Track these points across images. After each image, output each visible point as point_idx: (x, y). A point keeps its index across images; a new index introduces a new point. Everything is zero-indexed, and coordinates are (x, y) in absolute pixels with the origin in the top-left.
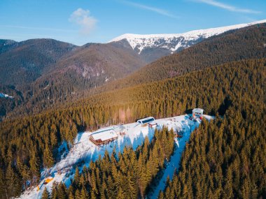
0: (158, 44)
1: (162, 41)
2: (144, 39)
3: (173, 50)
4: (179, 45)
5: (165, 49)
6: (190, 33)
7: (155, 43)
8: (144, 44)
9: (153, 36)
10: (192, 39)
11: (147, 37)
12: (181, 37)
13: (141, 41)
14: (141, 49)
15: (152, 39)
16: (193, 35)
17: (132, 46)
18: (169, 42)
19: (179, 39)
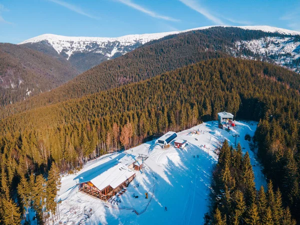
0: (90, 48)
1: (95, 45)
2: (72, 42)
3: (109, 55)
4: (115, 51)
5: (100, 54)
6: (126, 37)
7: (87, 47)
8: (72, 48)
9: (83, 39)
10: (129, 44)
11: (75, 39)
12: (117, 42)
13: (68, 45)
14: (69, 53)
15: (82, 43)
16: (129, 39)
17: (57, 50)
18: (103, 46)
19: (114, 43)
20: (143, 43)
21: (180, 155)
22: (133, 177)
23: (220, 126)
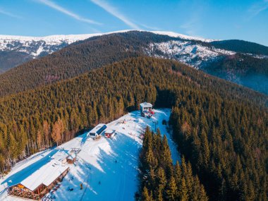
0: (12, 47)
1: (18, 43)
3: (35, 54)
4: (40, 50)
5: (24, 53)
6: (51, 37)
7: (8, 45)
10: (55, 44)
12: (42, 41)
15: (2, 41)
16: (55, 39)
18: (27, 45)
19: (39, 43)
20: (69, 43)
21: (111, 144)
22: (67, 171)
23: (143, 115)
